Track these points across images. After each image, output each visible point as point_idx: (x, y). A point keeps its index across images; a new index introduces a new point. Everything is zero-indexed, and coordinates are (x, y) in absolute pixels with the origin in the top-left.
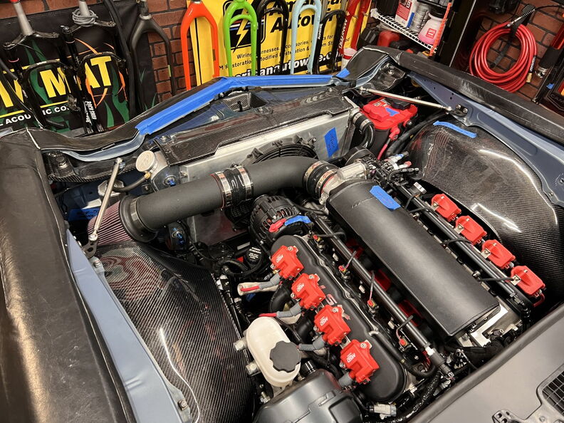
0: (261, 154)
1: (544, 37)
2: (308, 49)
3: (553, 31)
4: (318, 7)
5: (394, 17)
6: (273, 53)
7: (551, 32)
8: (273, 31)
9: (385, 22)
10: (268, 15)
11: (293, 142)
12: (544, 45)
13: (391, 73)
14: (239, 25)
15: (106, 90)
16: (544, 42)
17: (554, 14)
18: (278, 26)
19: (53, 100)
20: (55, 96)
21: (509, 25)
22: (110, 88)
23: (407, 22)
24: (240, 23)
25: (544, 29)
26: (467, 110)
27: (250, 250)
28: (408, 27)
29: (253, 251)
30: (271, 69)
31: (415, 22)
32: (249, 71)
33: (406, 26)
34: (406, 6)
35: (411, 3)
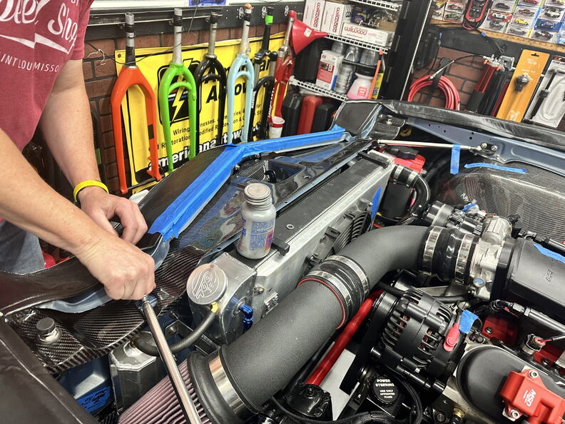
0: (339, 234)
1: (463, 84)
2: (240, 120)
3: (472, 78)
4: (251, 74)
5: (314, 82)
6: (209, 126)
7: (468, 80)
8: (208, 101)
9: (307, 88)
10: (203, 83)
11: (359, 211)
12: (464, 92)
13: (389, 123)
14: (174, 95)
16: (463, 90)
17: (469, 64)
18: (213, 95)
21: (432, 78)
23: (331, 85)
24: (176, 93)
25: (462, 78)
26: (496, 147)
27: (377, 385)
28: (332, 89)
29: (382, 385)
30: (208, 144)
31: (340, 83)
32: (186, 148)
33: (330, 88)
34: (327, 70)
35: (333, 67)
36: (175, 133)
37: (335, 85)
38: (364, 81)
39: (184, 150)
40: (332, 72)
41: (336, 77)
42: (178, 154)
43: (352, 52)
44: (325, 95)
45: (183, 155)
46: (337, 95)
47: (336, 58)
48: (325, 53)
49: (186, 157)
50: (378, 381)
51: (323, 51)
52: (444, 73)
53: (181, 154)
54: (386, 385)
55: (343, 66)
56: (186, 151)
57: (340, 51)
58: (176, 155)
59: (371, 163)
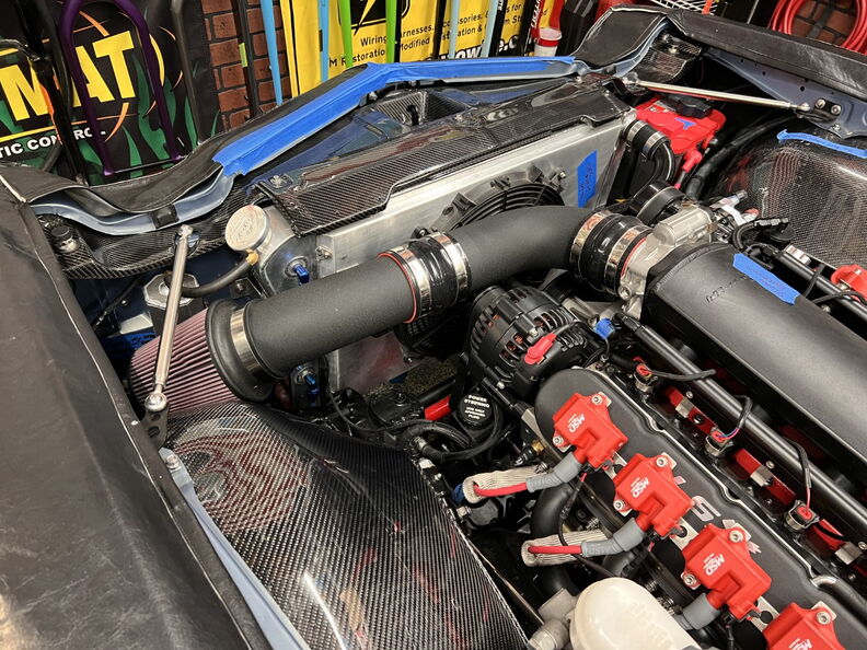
0: (472, 205)
2: (480, 29)
6: (421, 36)
11: (527, 179)
13: (674, 51)
15: (126, 106)
19: (24, 125)
20: (28, 117)
22: (134, 102)
26: (839, 108)
27: (466, 401)
29: (472, 402)
36: (364, 42)
50: (470, 397)
54: (479, 404)
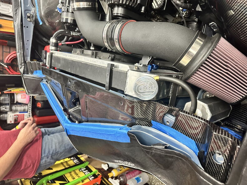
7: (3, 50)
21: (7, 67)
23: (25, 114)
25: (3, 53)
26: (28, 14)
28: (27, 112)
29: (156, 5)
30: (74, 161)
31: (23, 109)
32: (80, 170)
33: (27, 114)
34: (18, 118)
35: (15, 115)
36: (74, 178)
37: (24, 111)
38: (18, 97)
39: (82, 171)
40: (18, 115)
41: (20, 112)
42: (85, 173)
43: (4, 108)
44: (31, 114)
45: (85, 170)
46: (29, 108)
47: (10, 115)
48: (8, 122)
49: (85, 169)
51: (8, 123)
52: (3, 62)
53: (84, 172)
54: (155, 3)
55: (13, 110)
56: (82, 170)
57: (6, 115)
58: (86, 173)
59: (53, 61)
